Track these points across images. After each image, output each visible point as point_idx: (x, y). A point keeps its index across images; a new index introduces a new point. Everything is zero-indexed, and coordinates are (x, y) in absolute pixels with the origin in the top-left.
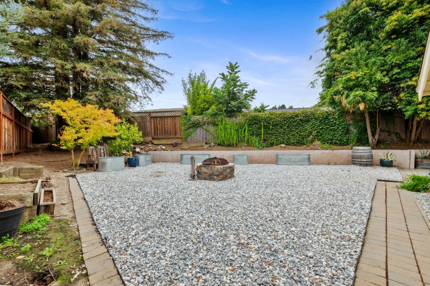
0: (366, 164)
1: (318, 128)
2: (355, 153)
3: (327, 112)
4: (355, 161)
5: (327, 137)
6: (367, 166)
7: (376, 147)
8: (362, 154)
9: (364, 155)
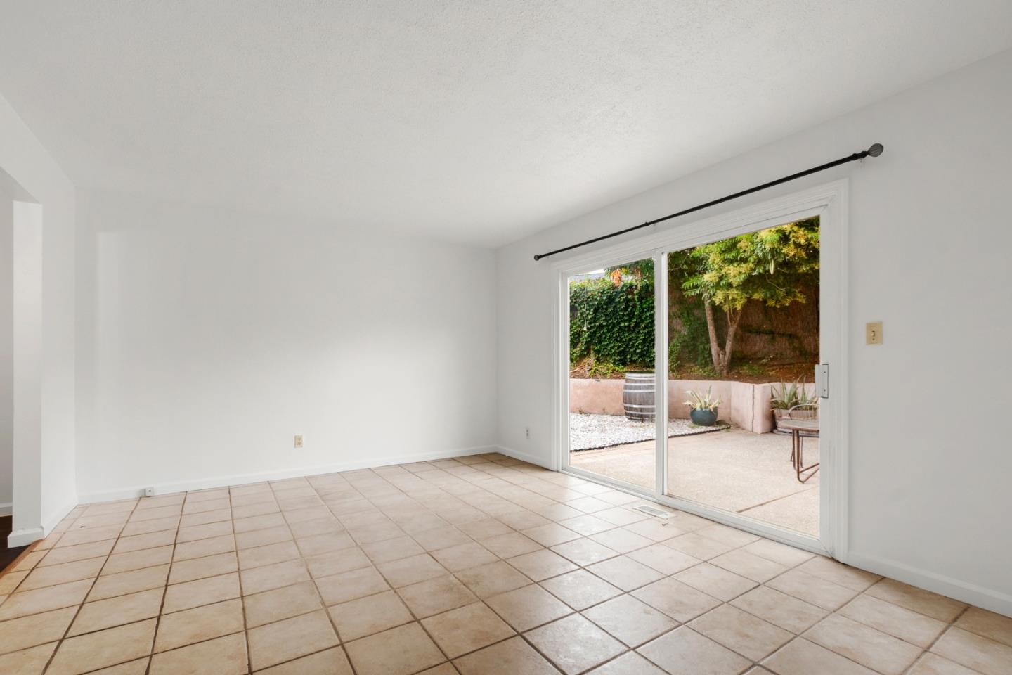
0: (641, 416)
1: (593, 325)
2: (631, 388)
3: (613, 287)
4: (631, 409)
5: (612, 348)
6: (643, 421)
7: (728, 373)
8: (632, 391)
9: (636, 394)
